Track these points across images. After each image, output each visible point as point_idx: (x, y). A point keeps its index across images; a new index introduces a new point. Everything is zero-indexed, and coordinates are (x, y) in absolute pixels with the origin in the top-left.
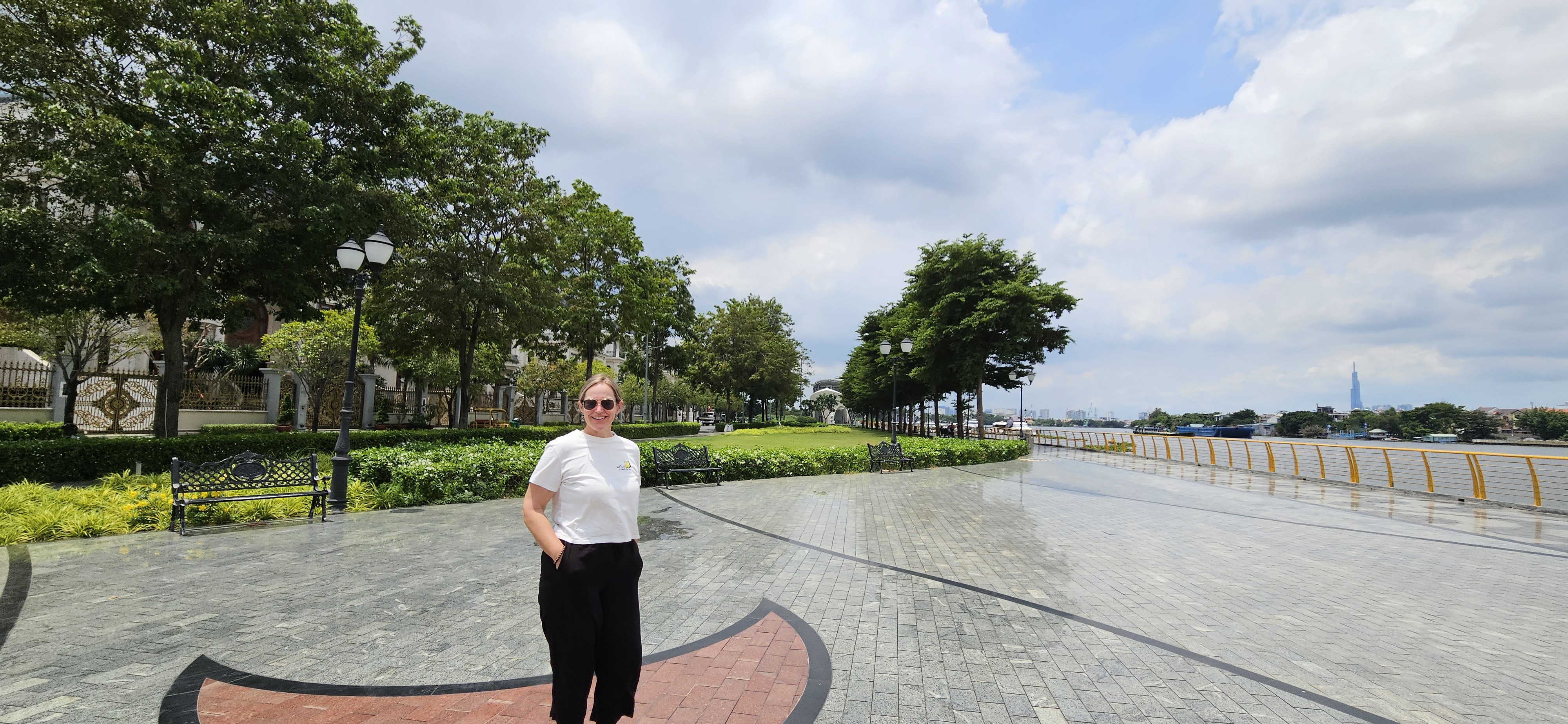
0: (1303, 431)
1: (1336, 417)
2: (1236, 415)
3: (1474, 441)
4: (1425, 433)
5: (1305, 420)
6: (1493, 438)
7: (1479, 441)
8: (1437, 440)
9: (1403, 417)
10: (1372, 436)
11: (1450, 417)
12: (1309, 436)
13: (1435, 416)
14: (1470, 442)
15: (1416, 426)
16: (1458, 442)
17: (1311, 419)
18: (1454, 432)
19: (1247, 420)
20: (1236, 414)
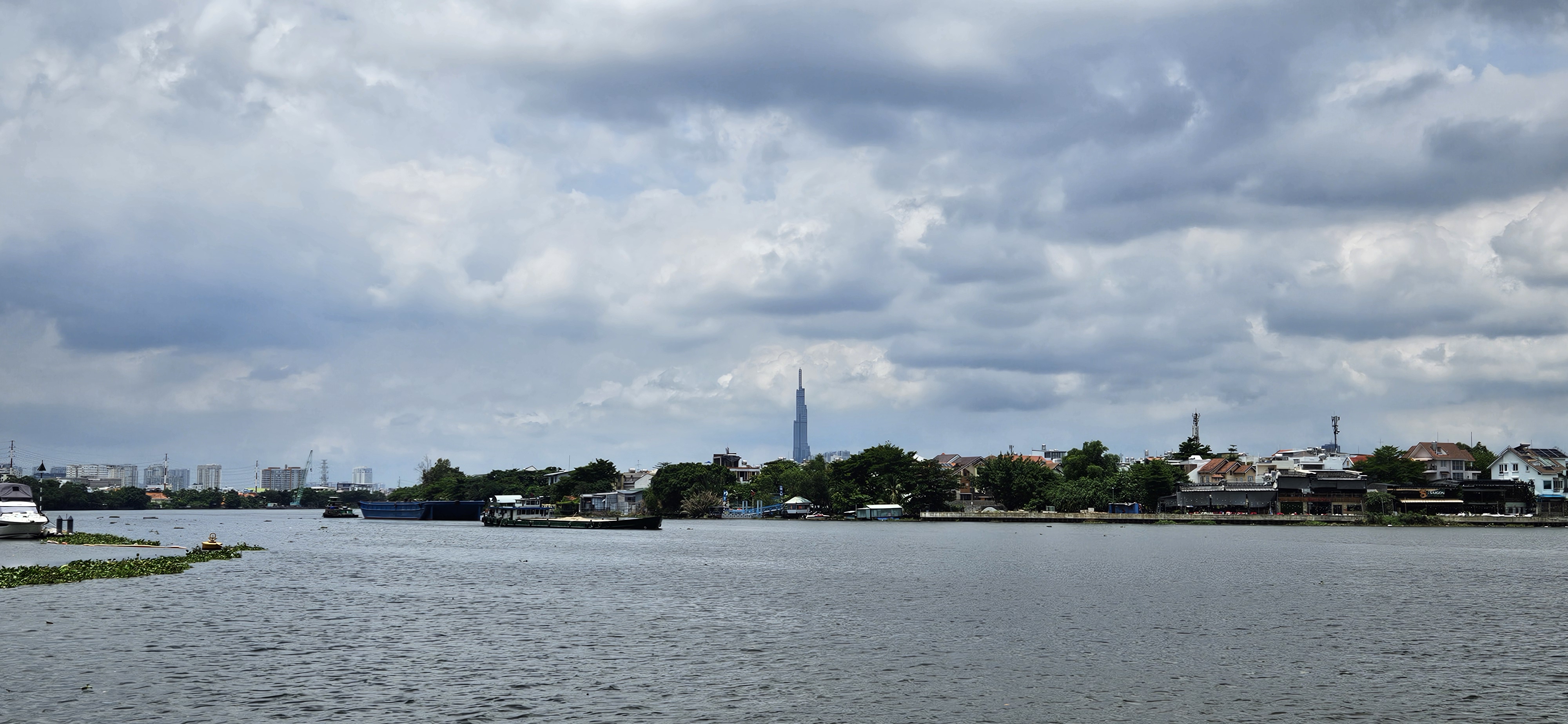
0: (687, 505)
1: (742, 474)
2: (581, 473)
3: (923, 515)
4: (861, 503)
5: (692, 482)
6: (947, 509)
7: (928, 515)
8: (875, 514)
9: (834, 473)
10: (789, 512)
11: (897, 473)
12: (696, 515)
13: (877, 470)
14: (917, 519)
15: (851, 491)
16: (902, 517)
17: (700, 479)
18: (898, 500)
19: (600, 483)
20: (580, 471)
